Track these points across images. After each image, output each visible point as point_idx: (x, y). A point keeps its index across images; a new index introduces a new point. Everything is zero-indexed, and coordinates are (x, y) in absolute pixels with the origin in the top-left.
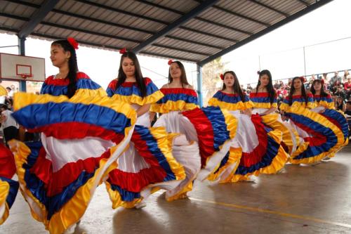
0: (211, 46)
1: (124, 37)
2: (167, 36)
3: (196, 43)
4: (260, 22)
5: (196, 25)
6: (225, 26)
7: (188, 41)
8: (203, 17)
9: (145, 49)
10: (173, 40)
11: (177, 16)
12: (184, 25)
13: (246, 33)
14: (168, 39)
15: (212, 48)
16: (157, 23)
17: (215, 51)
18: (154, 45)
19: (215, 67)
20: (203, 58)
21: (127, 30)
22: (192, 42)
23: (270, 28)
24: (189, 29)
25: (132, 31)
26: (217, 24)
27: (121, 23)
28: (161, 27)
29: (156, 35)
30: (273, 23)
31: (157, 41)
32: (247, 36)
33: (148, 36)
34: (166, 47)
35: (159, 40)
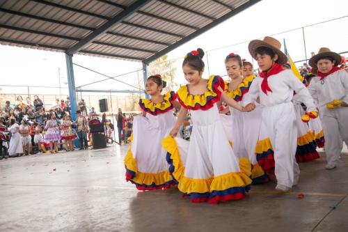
0: (156, 42)
1: (61, 34)
2: (108, 33)
3: (140, 39)
4: (205, 16)
5: (140, 20)
6: (169, 20)
7: (131, 37)
8: (146, 11)
9: (85, 47)
10: (115, 36)
11: (119, 10)
12: (126, 19)
13: (192, 27)
14: (110, 35)
15: (157, 44)
16: (97, 18)
17: (161, 48)
18: (94, 42)
19: (161, 65)
20: (148, 55)
21: (63, 26)
22: (136, 38)
23: (216, 22)
24: (132, 24)
25: (70, 27)
26: (162, 18)
27: (56, 18)
28: (102, 22)
29: (96, 31)
30: (218, 16)
31: (98, 38)
32: (194, 31)
33: (88, 32)
34: (108, 44)
35: (100, 37)
